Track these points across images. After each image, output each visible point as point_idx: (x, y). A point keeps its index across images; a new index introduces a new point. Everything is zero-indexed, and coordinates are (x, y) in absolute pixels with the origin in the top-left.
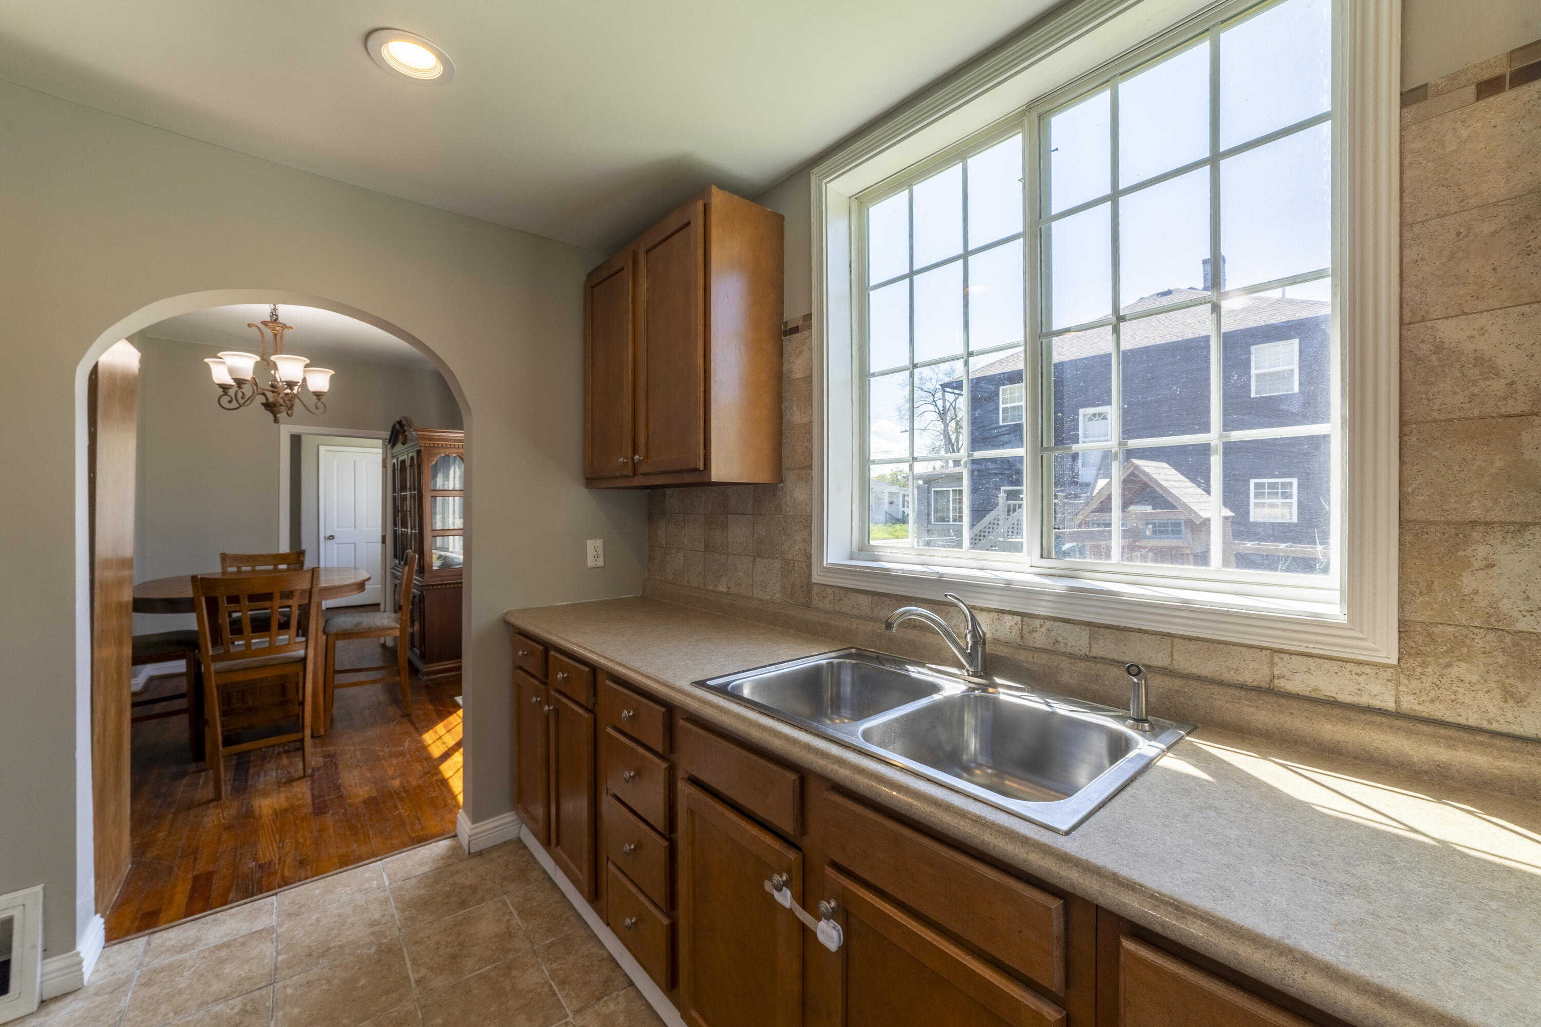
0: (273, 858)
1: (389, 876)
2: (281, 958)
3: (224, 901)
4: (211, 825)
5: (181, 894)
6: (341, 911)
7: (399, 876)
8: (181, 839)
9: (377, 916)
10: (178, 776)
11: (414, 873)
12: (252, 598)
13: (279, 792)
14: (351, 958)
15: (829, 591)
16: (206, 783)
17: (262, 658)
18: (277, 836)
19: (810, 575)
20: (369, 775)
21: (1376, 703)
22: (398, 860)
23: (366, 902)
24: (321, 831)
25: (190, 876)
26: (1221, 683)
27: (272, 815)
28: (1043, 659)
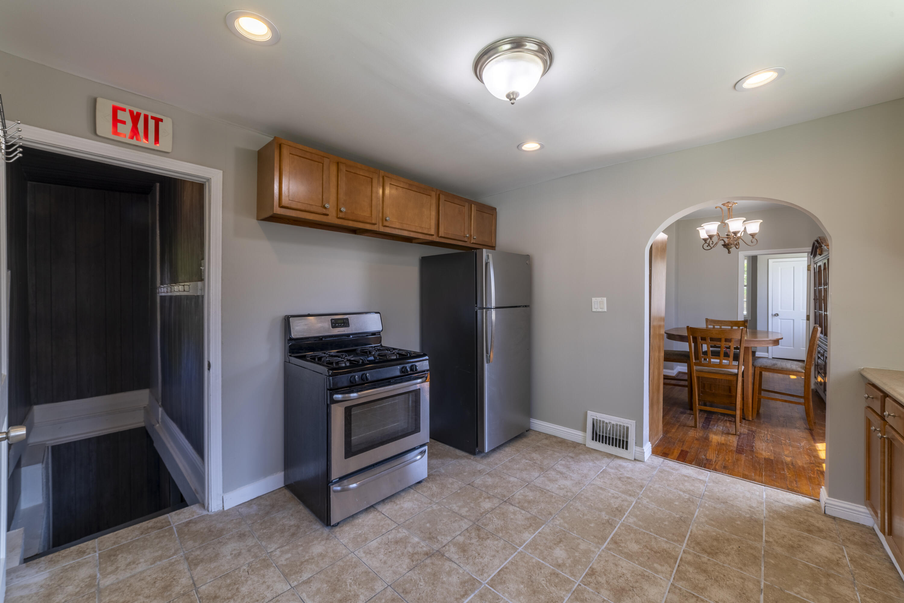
0: (713, 459)
1: (767, 495)
2: (706, 493)
3: (690, 462)
4: (691, 435)
5: (676, 453)
6: (737, 493)
7: (772, 498)
8: (679, 435)
9: (754, 505)
10: (683, 413)
11: (782, 501)
12: (712, 339)
13: (722, 436)
14: (736, 512)
16: (692, 419)
17: (716, 369)
18: (717, 452)
20: (772, 448)
22: (775, 491)
23: (750, 497)
24: (738, 460)
25: (680, 449)
27: (716, 443)
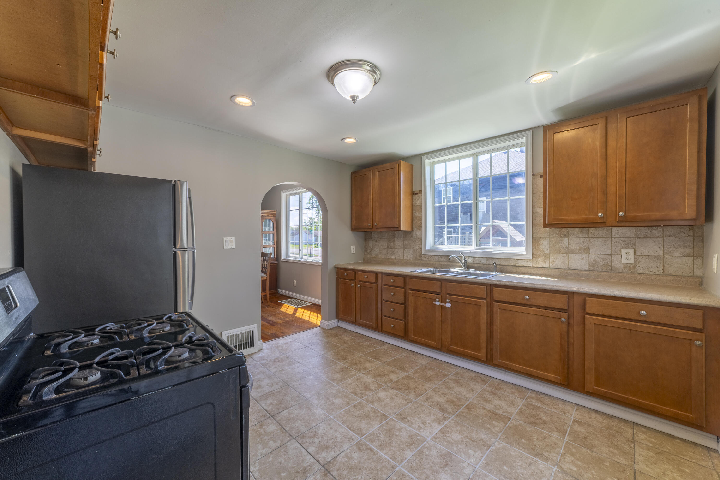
0: (273, 332)
11: (317, 333)
15: (427, 256)
18: (268, 329)
19: (421, 253)
20: (276, 318)
21: (530, 266)
24: (279, 328)
26: (509, 266)
28: (478, 265)
